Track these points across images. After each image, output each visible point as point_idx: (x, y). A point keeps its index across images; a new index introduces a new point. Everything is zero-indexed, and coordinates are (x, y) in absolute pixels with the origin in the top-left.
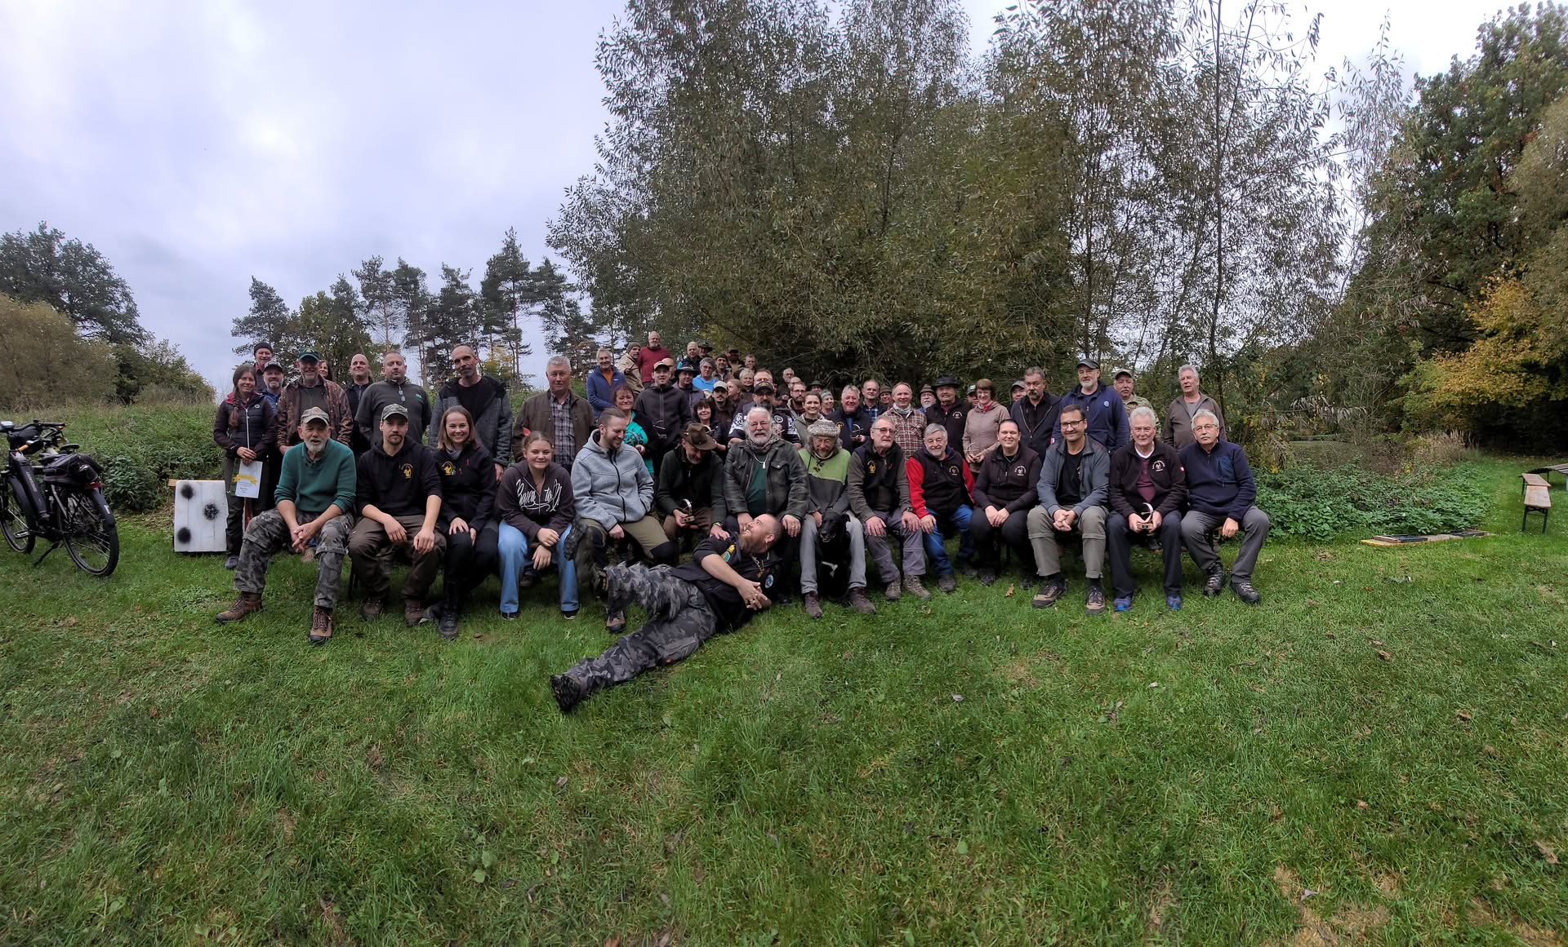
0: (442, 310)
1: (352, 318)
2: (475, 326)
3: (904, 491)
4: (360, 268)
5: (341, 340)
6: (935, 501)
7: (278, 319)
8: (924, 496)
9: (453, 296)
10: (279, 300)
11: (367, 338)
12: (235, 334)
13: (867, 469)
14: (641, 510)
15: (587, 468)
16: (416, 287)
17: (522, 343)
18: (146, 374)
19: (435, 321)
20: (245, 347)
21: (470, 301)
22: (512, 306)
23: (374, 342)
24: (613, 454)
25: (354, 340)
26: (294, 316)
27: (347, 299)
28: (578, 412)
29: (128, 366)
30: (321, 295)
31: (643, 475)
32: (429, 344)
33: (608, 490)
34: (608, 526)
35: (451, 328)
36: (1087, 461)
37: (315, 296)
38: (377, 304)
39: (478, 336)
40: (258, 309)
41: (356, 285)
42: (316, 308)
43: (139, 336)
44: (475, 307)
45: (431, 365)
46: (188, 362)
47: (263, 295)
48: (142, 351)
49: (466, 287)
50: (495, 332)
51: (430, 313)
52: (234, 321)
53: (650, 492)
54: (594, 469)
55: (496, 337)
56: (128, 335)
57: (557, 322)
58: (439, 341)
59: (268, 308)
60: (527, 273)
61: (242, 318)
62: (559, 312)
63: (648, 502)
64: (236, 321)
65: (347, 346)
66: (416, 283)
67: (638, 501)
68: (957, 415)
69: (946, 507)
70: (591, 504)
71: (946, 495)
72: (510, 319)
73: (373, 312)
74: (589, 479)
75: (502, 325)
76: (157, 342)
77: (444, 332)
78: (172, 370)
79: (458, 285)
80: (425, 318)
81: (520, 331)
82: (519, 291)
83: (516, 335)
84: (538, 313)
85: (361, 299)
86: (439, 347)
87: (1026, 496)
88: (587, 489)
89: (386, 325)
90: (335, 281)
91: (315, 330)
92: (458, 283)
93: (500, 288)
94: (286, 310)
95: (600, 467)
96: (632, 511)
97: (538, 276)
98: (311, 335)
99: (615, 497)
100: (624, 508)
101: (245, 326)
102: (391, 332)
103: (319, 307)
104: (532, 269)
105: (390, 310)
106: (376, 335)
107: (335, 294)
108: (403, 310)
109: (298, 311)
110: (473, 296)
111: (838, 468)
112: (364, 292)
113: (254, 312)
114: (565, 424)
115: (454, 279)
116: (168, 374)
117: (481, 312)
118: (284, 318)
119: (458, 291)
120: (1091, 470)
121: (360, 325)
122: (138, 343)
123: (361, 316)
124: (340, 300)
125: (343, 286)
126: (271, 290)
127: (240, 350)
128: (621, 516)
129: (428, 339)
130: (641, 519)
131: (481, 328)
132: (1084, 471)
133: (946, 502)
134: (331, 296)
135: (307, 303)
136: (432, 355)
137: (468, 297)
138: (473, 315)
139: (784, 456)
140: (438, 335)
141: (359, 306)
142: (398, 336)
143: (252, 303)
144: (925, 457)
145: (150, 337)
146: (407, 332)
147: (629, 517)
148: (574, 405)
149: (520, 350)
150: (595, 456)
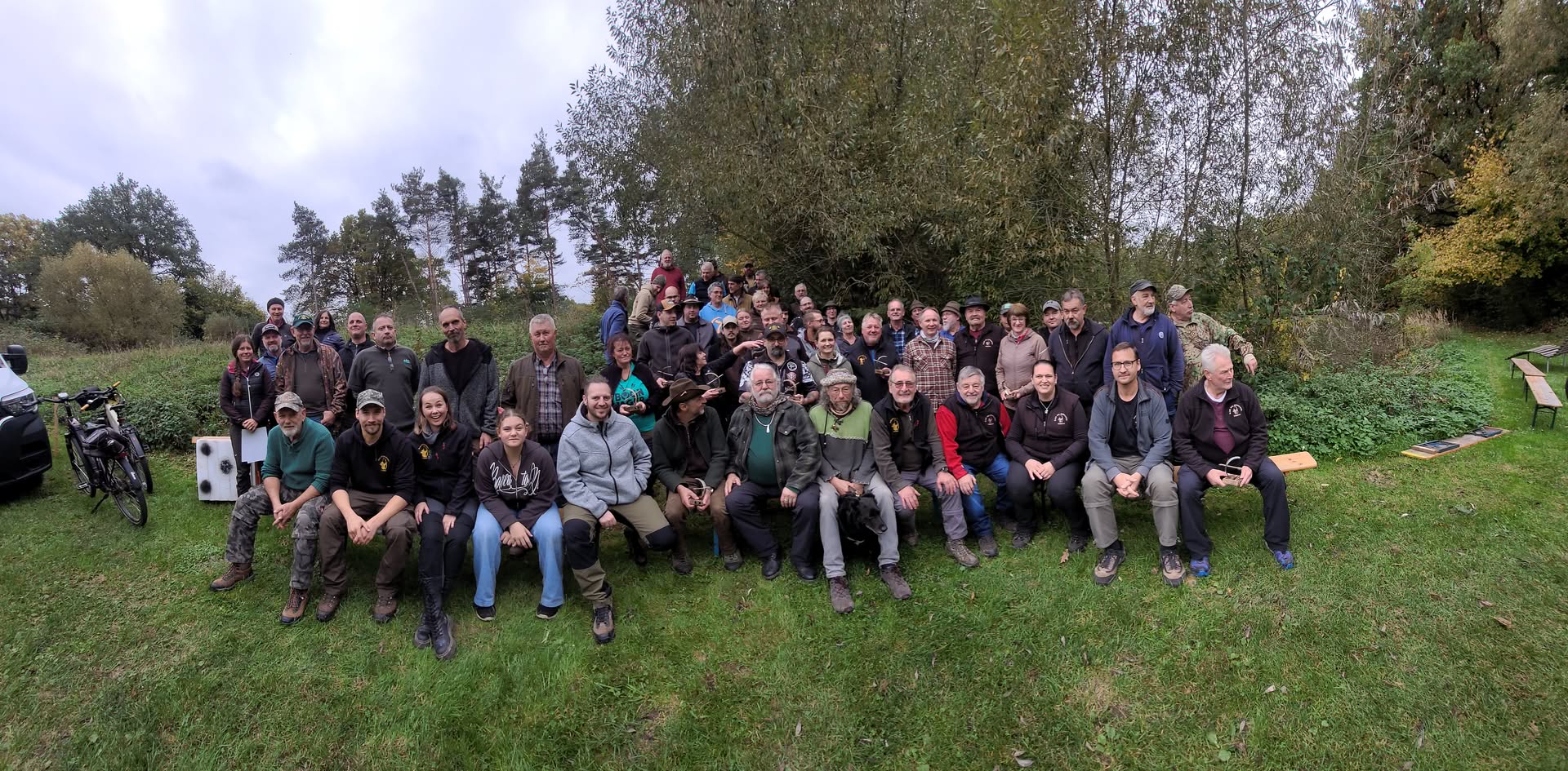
0: (482, 221)
1: (394, 233)
2: (510, 238)
3: (937, 448)
4: (399, 182)
5: (384, 257)
6: (970, 456)
7: (319, 242)
8: (959, 452)
9: (490, 205)
10: (319, 223)
11: (411, 254)
12: (281, 261)
13: (890, 429)
14: (635, 491)
15: (574, 447)
16: (456, 199)
17: (557, 253)
18: (210, 304)
19: (475, 233)
20: (291, 272)
21: (505, 212)
22: (544, 214)
23: (419, 257)
24: (603, 428)
25: (398, 256)
26: (334, 238)
27: (389, 215)
28: (566, 374)
29: (195, 297)
30: (362, 213)
31: (639, 449)
32: (469, 257)
33: (599, 471)
34: (597, 514)
35: (489, 239)
36: (1145, 409)
37: (356, 215)
38: (420, 218)
39: (515, 247)
40: (301, 234)
41: (397, 200)
42: (357, 227)
43: (202, 271)
44: (511, 217)
45: (473, 278)
46: (243, 291)
47: (305, 220)
48: (206, 283)
49: (499, 197)
50: (530, 242)
51: (470, 225)
52: (280, 248)
53: (646, 467)
54: (582, 447)
55: (531, 247)
56: (193, 270)
57: (586, 229)
58: (479, 254)
59: (310, 232)
60: (555, 179)
61: (286, 245)
62: (586, 218)
63: (643, 479)
64: (282, 248)
65: (390, 262)
66: (455, 194)
67: (632, 480)
68: (988, 343)
69: (982, 460)
70: (578, 489)
71: (982, 449)
72: (543, 228)
73: (416, 227)
74: (576, 458)
75: (535, 234)
76: (217, 273)
77: (484, 244)
78: (230, 298)
79: (493, 195)
80: (465, 230)
81: (553, 240)
82: (551, 199)
83: (549, 245)
84: (566, 222)
85: (402, 213)
86: (480, 260)
87: (1074, 448)
88: (575, 470)
89: (428, 239)
90: (376, 197)
91: (356, 249)
92: (493, 192)
93: (531, 197)
94: (326, 232)
95: (589, 444)
96: (625, 493)
97: (565, 181)
98: (352, 254)
99: (608, 479)
100: (616, 490)
101: (290, 252)
102: (434, 246)
103: (359, 225)
104: (560, 174)
105: (432, 223)
106: (420, 251)
107: (377, 210)
108: (446, 222)
109: (338, 231)
110: (508, 205)
111: (859, 424)
112: (406, 206)
113: (297, 237)
114: (551, 389)
115: (490, 189)
116: (227, 303)
117: (517, 222)
118: (325, 240)
119: (493, 201)
120: (1151, 419)
121: (403, 240)
122: (202, 276)
123: (403, 231)
124: (381, 217)
125: (385, 202)
126: (312, 213)
127: (286, 276)
128: (613, 499)
129: (468, 252)
130: (636, 500)
131: (518, 240)
132: (1142, 419)
133: (982, 456)
134: (371, 212)
135: (348, 223)
136: (472, 270)
137: (502, 207)
138: (509, 226)
139: (792, 421)
140: (479, 247)
141: (401, 222)
142: (442, 251)
143: (295, 229)
144: (958, 405)
145: (211, 270)
146: (450, 245)
147: (622, 499)
148: (561, 366)
149: (554, 260)
150: (583, 432)
